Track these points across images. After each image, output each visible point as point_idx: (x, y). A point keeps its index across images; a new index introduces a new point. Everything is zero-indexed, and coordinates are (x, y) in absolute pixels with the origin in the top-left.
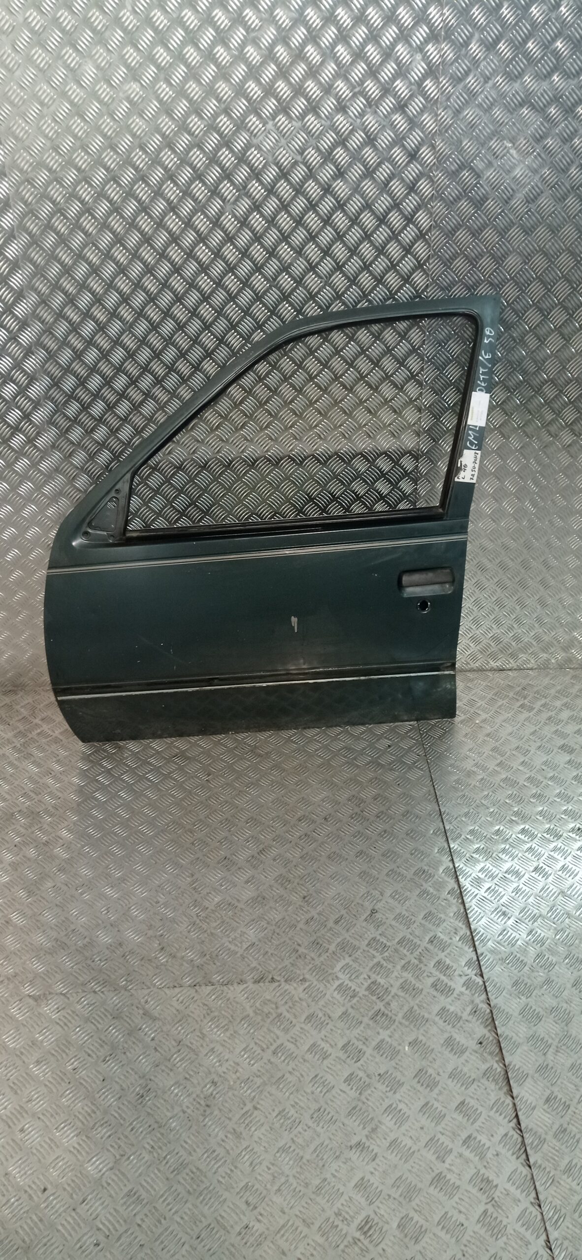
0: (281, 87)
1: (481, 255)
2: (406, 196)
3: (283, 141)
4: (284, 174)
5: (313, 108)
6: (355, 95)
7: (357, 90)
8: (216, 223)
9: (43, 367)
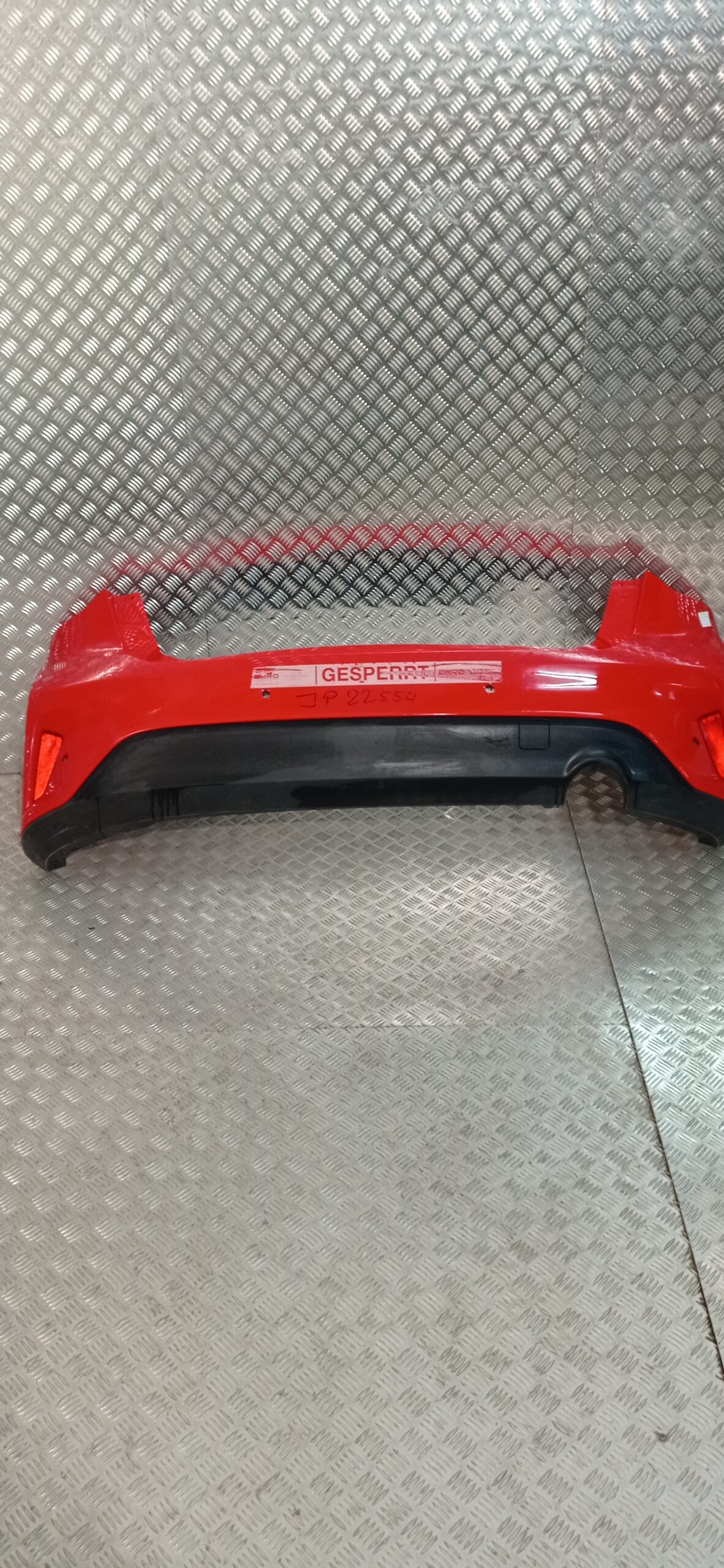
0: (440, 152)
1: (638, 317)
2: (563, 258)
3: (440, 205)
4: (440, 238)
5: (470, 172)
6: (512, 160)
7: (515, 153)
8: (371, 286)
9: (193, 433)
